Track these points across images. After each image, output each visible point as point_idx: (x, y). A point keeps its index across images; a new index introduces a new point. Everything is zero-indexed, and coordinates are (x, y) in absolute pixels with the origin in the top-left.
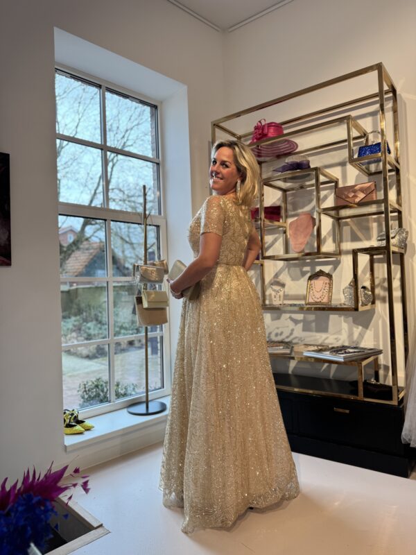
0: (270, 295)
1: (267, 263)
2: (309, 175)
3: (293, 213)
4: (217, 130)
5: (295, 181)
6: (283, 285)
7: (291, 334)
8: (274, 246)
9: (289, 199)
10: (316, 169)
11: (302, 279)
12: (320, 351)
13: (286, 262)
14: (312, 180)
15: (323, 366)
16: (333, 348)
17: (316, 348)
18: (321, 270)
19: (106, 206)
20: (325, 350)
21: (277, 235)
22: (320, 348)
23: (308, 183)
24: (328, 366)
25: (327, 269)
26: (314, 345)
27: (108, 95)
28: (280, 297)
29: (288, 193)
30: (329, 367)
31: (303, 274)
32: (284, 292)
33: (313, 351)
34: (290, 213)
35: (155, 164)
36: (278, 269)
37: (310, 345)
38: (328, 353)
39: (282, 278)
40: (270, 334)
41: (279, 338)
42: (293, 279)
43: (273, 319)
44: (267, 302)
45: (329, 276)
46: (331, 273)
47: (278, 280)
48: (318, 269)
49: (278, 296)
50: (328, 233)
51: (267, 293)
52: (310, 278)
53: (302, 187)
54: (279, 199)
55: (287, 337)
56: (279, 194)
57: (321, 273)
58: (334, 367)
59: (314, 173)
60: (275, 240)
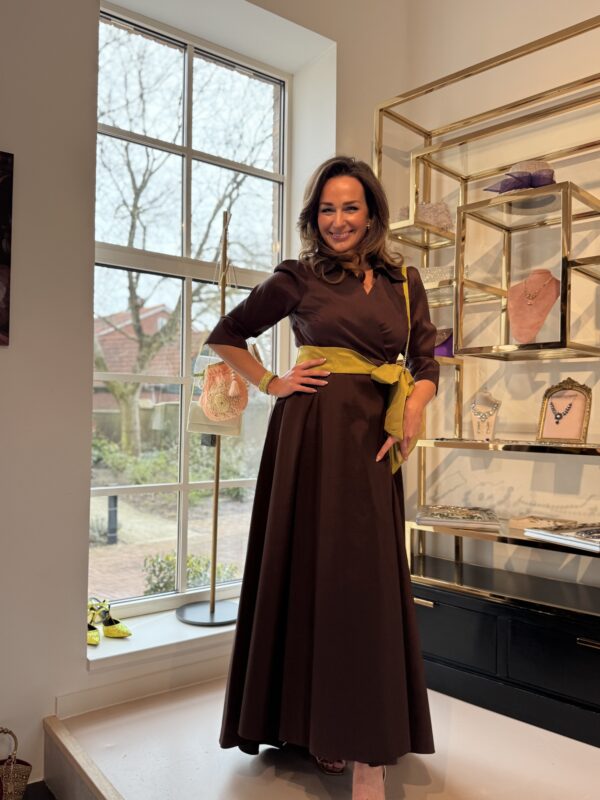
0: (471, 423)
1: (469, 363)
2: (552, 199)
3: (522, 272)
4: (386, 120)
5: (529, 210)
6: (495, 405)
7: (507, 497)
8: (484, 332)
9: (516, 246)
10: (565, 185)
11: (533, 396)
12: (558, 529)
13: (504, 362)
14: (558, 209)
15: (564, 561)
16: (584, 526)
17: (552, 524)
18: (569, 378)
19: (185, 255)
20: (568, 529)
21: (490, 313)
22: (559, 524)
23: (550, 216)
24: (573, 560)
25: (581, 378)
26: (548, 520)
27: (198, 61)
28: (488, 424)
29: (514, 234)
30: (576, 563)
31: (536, 386)
32: (497, 418)
33: (544, 529)
34: (515, 272)
35: (277, 184)
36: (490, 375)
37: (541, 519)
38: (573, 534)
39: (495, 392)
40: (468, 493)
41: (485, 504)
42: (516, 396)
43: (473, 469)
44: (465, 436)
45: (586, 390)
46: (589, 386)
47: (487, 394)
48: (564, 377)
49: (485, 424)
50: (587, 311)
51: (466, 419)
52: (549, 394)
53: (542, 224)
54: (496, 247)
55: (500, 503)
56: (498, 236)
57: (570, 384)
58: (586, 560)
59: (561, 193)
60: (487, 321)
